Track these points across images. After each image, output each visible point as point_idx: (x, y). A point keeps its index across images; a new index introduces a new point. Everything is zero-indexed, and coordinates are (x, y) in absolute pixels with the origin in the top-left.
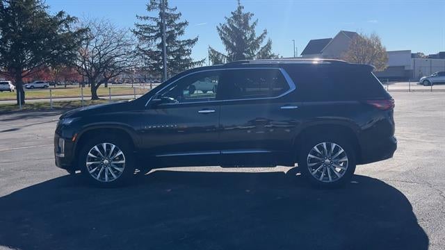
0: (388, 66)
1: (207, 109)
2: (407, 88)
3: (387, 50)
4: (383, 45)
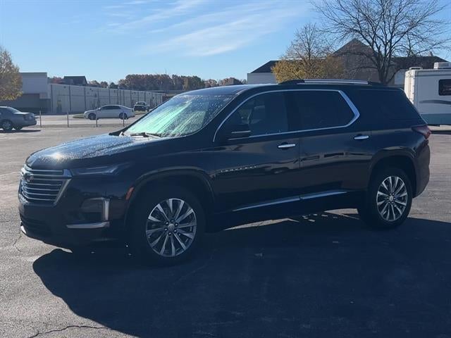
0: (23, 92)
1: (286, 143)
2: (65, 122)
3: (20, 71)
4: (15, 63)
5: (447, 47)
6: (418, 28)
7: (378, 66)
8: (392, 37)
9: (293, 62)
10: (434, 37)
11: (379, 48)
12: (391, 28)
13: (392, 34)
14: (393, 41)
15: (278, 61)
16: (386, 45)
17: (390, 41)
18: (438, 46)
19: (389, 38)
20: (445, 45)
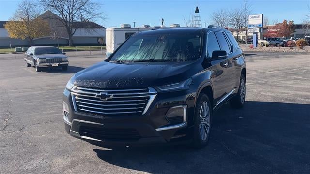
5: (100, 17)
6: (86, 6)
7: (67, 25)
8: (72, 11)
9: (18, 22)
10: (93, 12)
11: (66, 18)
12: (71, 5)
13: (72, 9)
14: (73, 12)
15: (8, 21)
16: (70, 15)
17: (72, 13)
18: (97, 16)
19: (71, 11)
20: (99, 16)
